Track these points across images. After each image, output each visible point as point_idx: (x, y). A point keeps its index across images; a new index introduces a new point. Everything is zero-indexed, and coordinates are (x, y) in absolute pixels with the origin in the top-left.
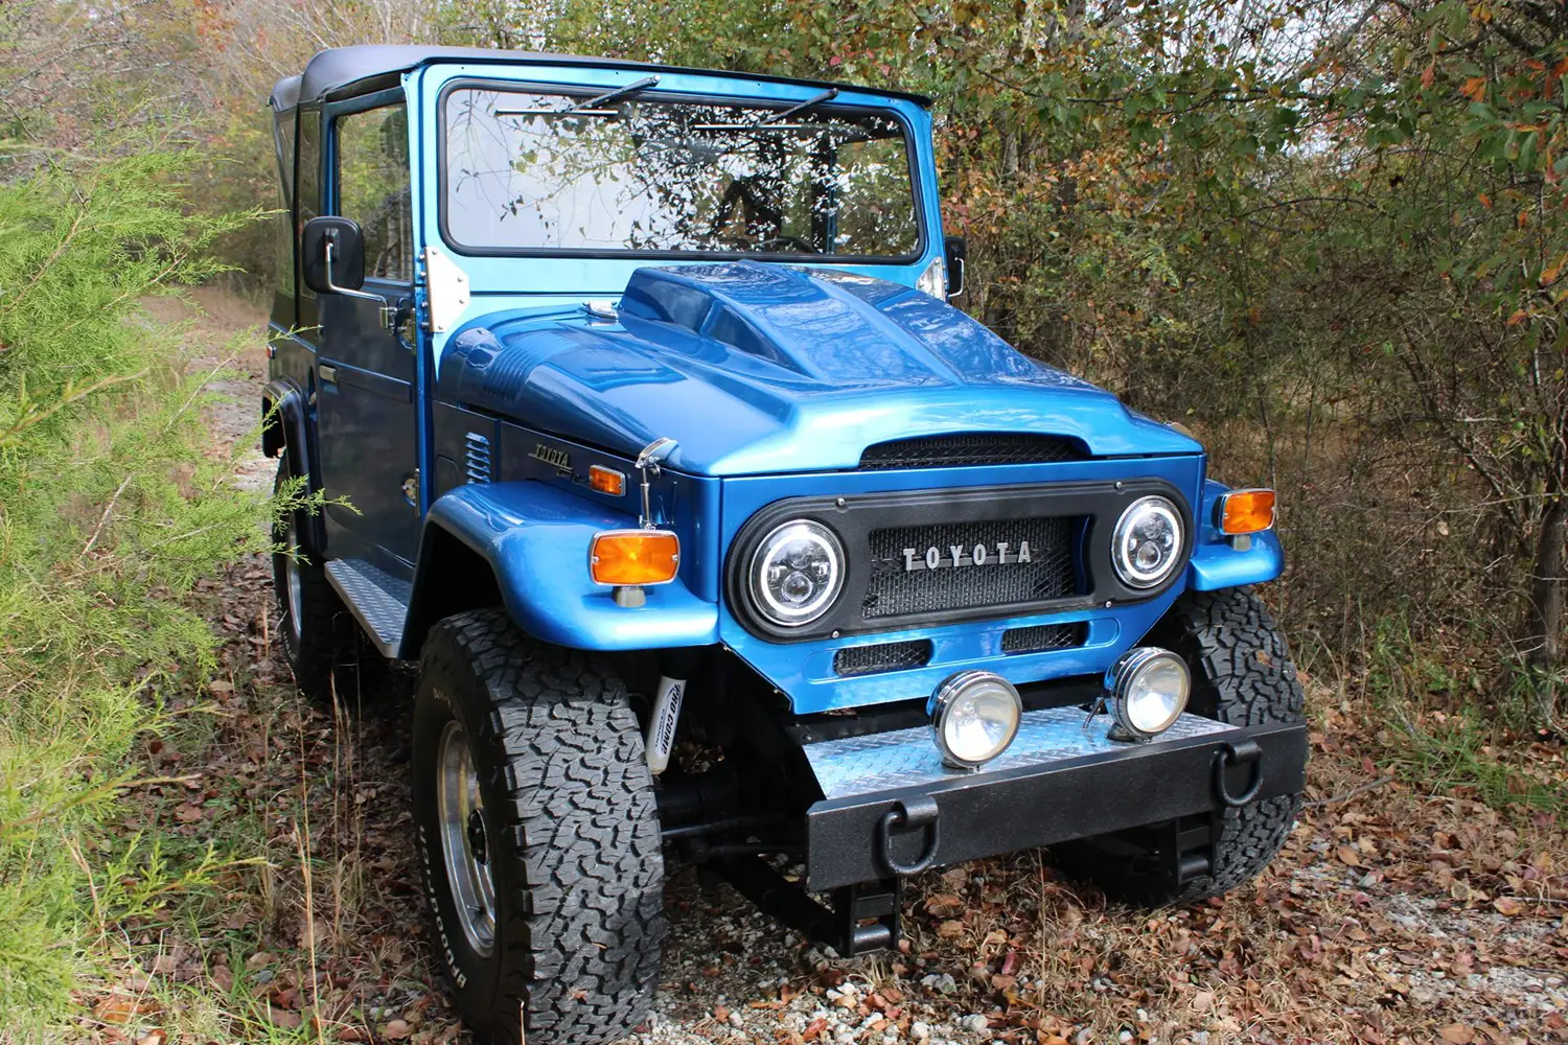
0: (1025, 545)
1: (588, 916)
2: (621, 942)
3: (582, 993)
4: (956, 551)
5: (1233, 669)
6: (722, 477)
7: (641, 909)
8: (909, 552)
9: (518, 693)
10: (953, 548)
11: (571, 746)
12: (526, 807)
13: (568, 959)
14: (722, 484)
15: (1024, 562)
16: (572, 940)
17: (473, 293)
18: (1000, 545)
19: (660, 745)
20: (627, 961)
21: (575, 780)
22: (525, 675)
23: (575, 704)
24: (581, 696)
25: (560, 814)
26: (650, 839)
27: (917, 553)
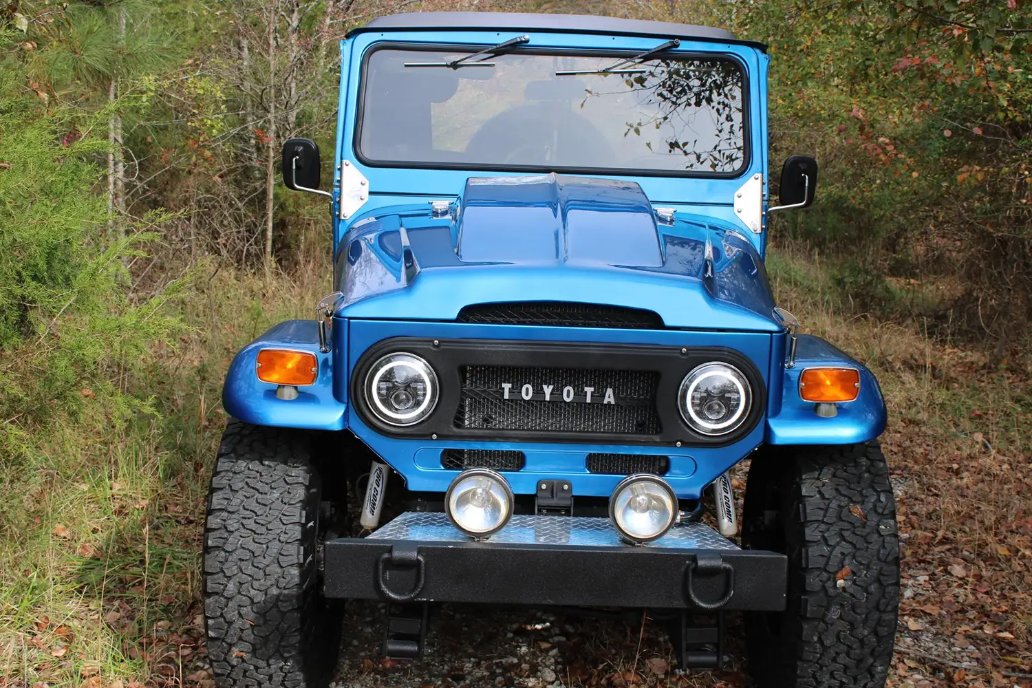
0: (610, 391)
1: (241, 600)
2: (266, 622)
3: (242, 654)
4: (548, 390)
5: (825, 516)
6: (350, 318)
7: (280, 603)
8: (507, 387)
9: (234, 451)
10: (545, 387)
11: (253, 488)
12: (213, 522)
13: (229, 627)
14: (349, 323)
15: (609, 403)
16: (232, 615)
17: (371, 193)
18: (586, 389)
19: (369, 509)
20: (271, 637)
21: (247, 510)
22: (245, 441)
23: (267, 463)
24: (272, 458)
25: (232, 529)
26: (290, 558)
27: (513, 386)
